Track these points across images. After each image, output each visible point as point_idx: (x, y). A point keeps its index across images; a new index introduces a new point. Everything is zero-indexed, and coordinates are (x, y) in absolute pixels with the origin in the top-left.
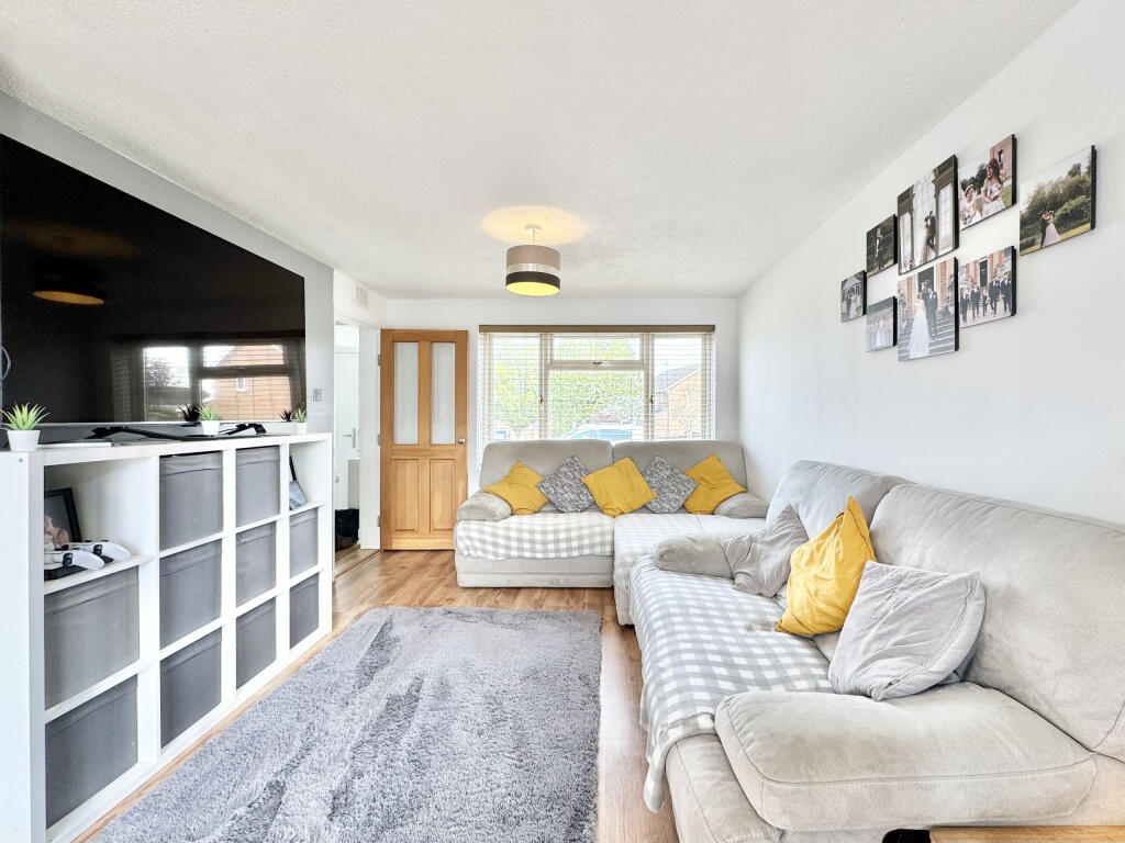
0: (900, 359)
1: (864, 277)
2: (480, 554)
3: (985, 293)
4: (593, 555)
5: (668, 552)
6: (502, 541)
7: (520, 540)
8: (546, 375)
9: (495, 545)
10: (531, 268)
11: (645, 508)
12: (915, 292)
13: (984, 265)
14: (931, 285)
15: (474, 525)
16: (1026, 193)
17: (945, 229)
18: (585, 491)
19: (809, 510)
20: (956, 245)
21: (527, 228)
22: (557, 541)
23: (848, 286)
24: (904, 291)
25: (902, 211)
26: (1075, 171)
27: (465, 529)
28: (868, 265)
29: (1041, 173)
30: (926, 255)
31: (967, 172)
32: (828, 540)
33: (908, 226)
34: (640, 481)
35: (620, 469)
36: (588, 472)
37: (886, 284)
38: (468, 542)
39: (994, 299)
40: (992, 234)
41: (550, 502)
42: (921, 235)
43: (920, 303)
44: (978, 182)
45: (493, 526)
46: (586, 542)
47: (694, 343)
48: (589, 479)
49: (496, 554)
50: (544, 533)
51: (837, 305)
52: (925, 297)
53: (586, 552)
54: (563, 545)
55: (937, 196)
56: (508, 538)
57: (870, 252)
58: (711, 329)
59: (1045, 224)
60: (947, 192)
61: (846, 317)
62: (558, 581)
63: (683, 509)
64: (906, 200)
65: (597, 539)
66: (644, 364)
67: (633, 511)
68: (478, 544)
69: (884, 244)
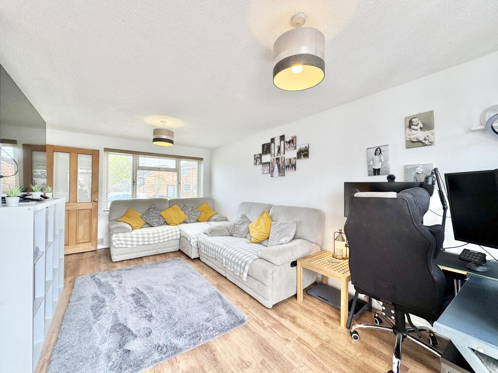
0: (271, 177)
1: (261, 155)
2: (124, 246)
3: (290, 165)
4: (173, 240)
5: (212, 231)
6: (135, 239)
7: (143, 238)
8: (136, 172)
9: (132, 241)
10: (165, 137)
11: (185, 222)
12: (275, 162)
13: (290, 160)
14: (279, 161)
15: (121, 235)
16: (298, 148)
17: (282, 150)
18: (161, 218)
19: (250, 215)
20: (284, 154)
21: (161, 122)
22: (159, 236)
23: (256, 156)
24: (272, 161)
25: (272, 142)
26: (306, 147)
27: (117, 237)
28: (263, 152)
29: (301, 145)
30: (278, 154)
31: (287, 139)
32: (260, 220)
33: (273, 146)
34: (182, 213)
35: (174, 209)
36: (161, 211)
37: (267, 158)
38: (118, 242)
39: (292, 167)
40: (291, 154)
41: (147, 223)
42: (277, 150)
43: (276, 165)
44: (289, 142)
45: (130, 234)
46: (170, 235)
47: (195, 163)
48: (163, 213)
49: (132, 245)
50: (154, 234)
51: (253, 161)
52: (277, 163)
53: (170, 239)
54: (161, 237)
55: (280, 142)
56: (138, 238)
57: (263, 149)
58: (202, 159)
59: (301, 155)
60: (282, 142)
61: (256, 164)
62: (158, 252)
63: (198, 221)
64: (273, 140)
65: (174, 234)
66: (177, 170)
67: (180, 224)
68: (123, 242)
69: (266, 149)
